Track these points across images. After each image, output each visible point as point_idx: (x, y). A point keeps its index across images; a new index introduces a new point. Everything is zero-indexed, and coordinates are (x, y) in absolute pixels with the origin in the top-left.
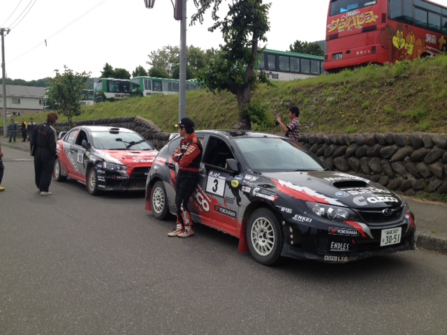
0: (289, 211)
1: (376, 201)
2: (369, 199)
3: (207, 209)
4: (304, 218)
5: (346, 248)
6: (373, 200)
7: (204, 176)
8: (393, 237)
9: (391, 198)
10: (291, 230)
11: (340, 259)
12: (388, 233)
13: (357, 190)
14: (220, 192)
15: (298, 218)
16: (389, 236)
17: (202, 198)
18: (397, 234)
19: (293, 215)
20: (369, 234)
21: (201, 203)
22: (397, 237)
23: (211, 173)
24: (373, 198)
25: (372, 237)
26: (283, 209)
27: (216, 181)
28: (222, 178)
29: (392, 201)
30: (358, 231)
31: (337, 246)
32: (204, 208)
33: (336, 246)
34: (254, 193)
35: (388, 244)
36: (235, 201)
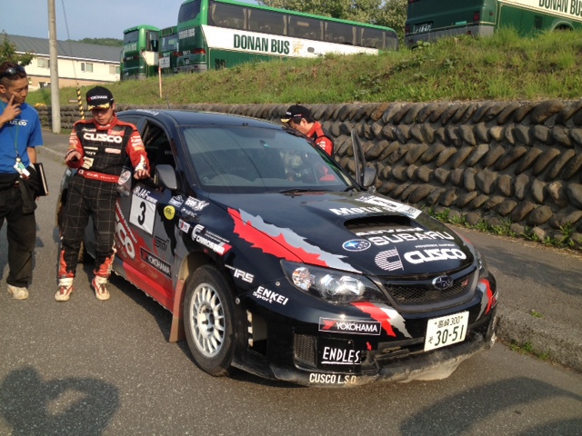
0: (248, 278)
1: (423, 259)
2: (408, 256)
3: (132, 254)
4: (274, 295)
5: (354, 359)
6: (415, 257)
7: (128, 194)
8: (451, 331)
9: (454, 251)
10: (250, 317)
11: (343, 379)
12: (440, 325)
13: (389, 235)
14: (148, 227)
15: (264, 294)
16: (442, 330)
17: (125, 233)
18: (460, 325)
19: (254, 287)
20: (402, 329)
21: (123, 244)
22: (458, 331)
23: (138, 189)
24: (417, 253)
25: (407, 334)
26: (238, 273)
27: (143, 205)
28: (152, 199)
29: (455, 257)
30: (378, 325)
31: (335, 355)
32: (128, 252)
33: (333, 354)
34: (194, 235)
35: (441, 345)
36: (169, 245)
